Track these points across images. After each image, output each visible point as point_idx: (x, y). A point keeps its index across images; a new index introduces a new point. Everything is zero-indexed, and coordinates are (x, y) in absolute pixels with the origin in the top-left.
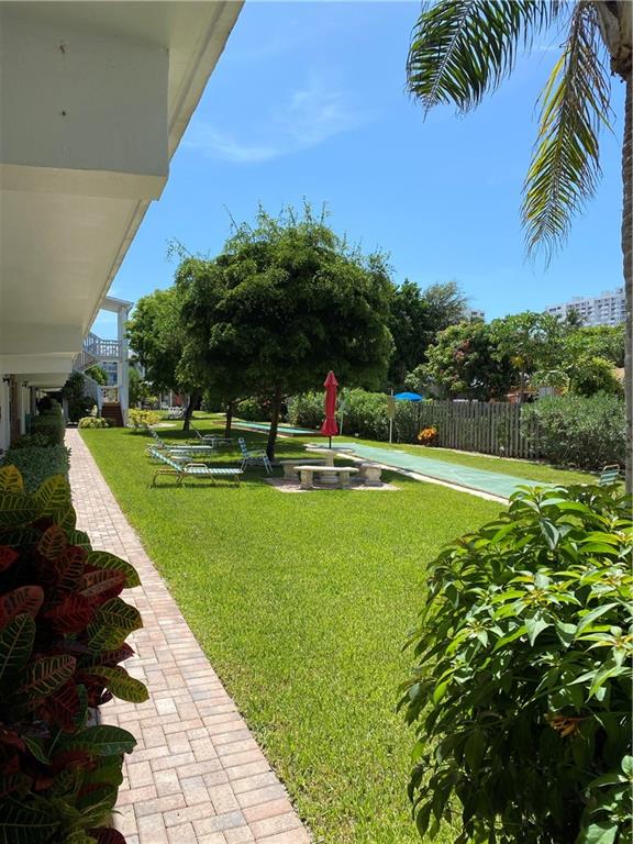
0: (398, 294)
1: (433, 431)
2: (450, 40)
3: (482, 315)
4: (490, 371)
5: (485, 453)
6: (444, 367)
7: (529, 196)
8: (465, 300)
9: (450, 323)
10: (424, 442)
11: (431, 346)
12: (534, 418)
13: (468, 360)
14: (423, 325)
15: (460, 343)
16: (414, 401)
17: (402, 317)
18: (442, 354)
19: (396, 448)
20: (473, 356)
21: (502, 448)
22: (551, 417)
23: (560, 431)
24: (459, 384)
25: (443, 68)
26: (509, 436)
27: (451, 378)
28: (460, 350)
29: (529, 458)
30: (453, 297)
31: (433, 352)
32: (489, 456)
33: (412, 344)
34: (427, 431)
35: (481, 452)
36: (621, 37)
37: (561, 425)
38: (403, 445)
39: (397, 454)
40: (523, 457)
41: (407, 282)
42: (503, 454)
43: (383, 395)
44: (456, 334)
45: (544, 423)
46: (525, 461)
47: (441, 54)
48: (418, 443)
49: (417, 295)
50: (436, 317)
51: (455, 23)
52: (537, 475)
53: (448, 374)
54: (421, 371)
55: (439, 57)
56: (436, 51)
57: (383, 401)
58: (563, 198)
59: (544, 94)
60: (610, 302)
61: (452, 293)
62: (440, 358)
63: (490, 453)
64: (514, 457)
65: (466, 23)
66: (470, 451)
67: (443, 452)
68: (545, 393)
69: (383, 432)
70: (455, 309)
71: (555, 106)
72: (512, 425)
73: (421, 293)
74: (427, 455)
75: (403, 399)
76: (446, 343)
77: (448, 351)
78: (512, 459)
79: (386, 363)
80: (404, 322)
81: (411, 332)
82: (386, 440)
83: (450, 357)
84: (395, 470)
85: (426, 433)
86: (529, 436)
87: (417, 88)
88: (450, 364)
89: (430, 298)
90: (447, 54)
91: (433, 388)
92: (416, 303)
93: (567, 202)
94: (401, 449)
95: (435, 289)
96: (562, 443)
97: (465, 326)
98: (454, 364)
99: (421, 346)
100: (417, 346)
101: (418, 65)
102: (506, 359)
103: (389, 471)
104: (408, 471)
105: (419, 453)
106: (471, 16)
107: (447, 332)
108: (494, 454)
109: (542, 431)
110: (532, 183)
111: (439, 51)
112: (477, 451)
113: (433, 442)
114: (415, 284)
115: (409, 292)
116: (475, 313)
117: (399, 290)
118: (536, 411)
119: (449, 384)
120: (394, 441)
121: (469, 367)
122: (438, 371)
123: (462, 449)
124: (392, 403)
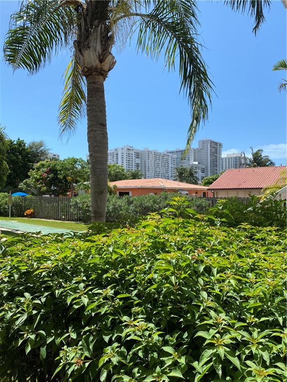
0: (14, 145)
1: (32, 210)
2: (23, 43)
3: (58, 156)
4: (59, 182)
5: (56, 220)
6: (37, 180)
7: (61, 113)
8: (48, 150)
9: (41, 160)
10: (27, 216)
11: (31, 170)
12: (77, 203)
13: (49, 177)
14: (28, 160)
15: (45, 169)
16: (22, 196)
17: (16, 156)
18: (36, 174)
19: (13, 220)
20: (51, 175)
21: (63, 217)
22: (83, 203)
23: (87, 208)
24: (45, 188)
25: (21, 54)
26: (66, 211)
27: (41, 185)
28: (45, 172)
29: (75, 221)
30: (42, 148)
31: (32, 173)
32: (58, 221)
33: (22, 169)
34: (29, 211)
35: (54, 219)
36: (84, 64)
37: (87, 206)
38: (17, 218)
39: (12, 223)
40: (73, 221)
41: (19, 139)
42: (64, 220)
43: (6, 194)
44: (43, 165)
45: (80, 205)
46: (73, 222)
47: (20, 48)
48: (25, 216)
49: (24, 146)
50: (34, 156)
51: (25, 37)
52: (77, 228)
53: (40, 184)
54: (26, 182)
55: (18, 49)
56: (17, 46)
57: (6, 196)
58: (74, 116)
59: (65, 74)
60: (112, 154)
61: (41, 146)
62: (35, 176)
63: (58, 220)
64: (69, 221)
65: (30, 38)
66: (50, 219)
67: (36, 220)
68: (81, 192)
69: (6, 212)
70: (43, 153)
71: (70, 79)
72: (68, 207)
73: (26, 145)
74: (29, 222)
75: (17, 195)
76: (38, 169)
77: (40, 173)
78: (68, 222)
79: (5, 178)
80: (18, 158)
81: (22, 163)
82: (7, 216)
83: (40, 176)
84: (10, 230)
85: (28, 212)
86: (75, 211)
87: (9, 60)
88: (40, 179)
89: (31, 147)
90: (23, 48)
91: (33, 190)
92: (24, 149)
93: (75, 117)
94: (15, 220)
95: (33, 144)
96: (88, 214)
97: (47, 162)
98: (42, 179)
99: (27, 170)
100: (25, 170)
101: (9, 50)
102: (65, 177)
103: (7, 231)
104: (17, 230)
105: (24, 222)
106: (32, 36)
107: (39, 164)
108: (60, 220)
109: (80, 209)
110: (62, 108)
111: (19, 47)
112: (52, 219)
113: (32, 216)
114: (23, 141)
115: (20, 144)
116: (54, 155)
117: (15, 143)
118: (77, 200)
119: (40, 188)
120: (12, 216)
121: (49, 180)
122: (35, 182)
123: (46, 219)
124: (10, 197)
